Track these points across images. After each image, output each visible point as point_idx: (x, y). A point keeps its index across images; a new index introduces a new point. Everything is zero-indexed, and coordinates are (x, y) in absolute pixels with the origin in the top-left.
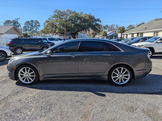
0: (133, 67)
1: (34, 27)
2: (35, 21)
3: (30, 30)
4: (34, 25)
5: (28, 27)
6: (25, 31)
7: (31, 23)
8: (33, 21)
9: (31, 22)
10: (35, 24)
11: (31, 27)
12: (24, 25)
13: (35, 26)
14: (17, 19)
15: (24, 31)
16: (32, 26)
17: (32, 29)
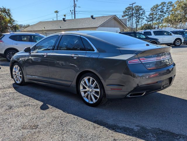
0: (102, 79)
1: (165, 13)
2: (168, 4)
3: (159, 19)
4: (165, 9)
5: (156, 14)
6: (151, 21)
7: (160, 7)
8: (165, 3)
9: (161, 5)
10: (167, 9)
11: (160, 13)
12: (150, 12)
13: (167, 11)
14: (133, 4)
15: (148, 21)
16: (162, 12)
17: (161, 17)
